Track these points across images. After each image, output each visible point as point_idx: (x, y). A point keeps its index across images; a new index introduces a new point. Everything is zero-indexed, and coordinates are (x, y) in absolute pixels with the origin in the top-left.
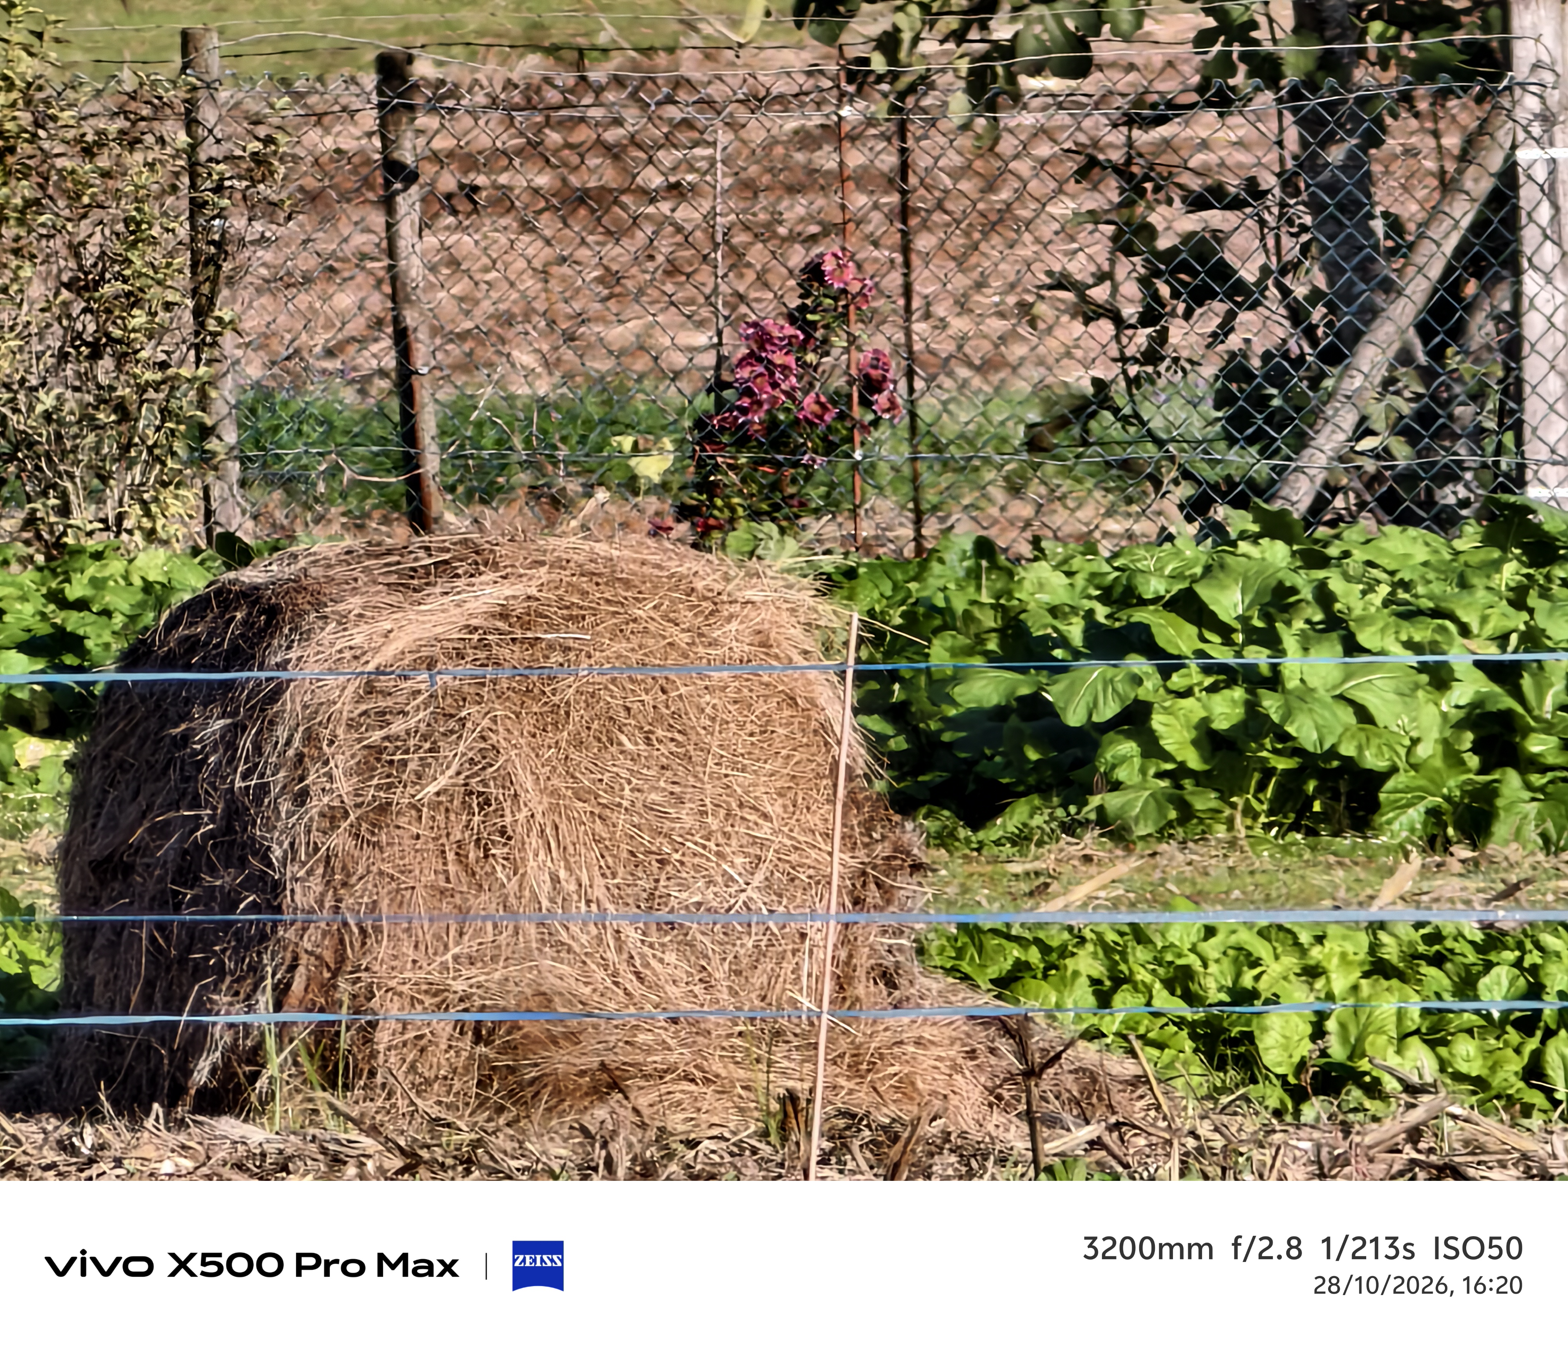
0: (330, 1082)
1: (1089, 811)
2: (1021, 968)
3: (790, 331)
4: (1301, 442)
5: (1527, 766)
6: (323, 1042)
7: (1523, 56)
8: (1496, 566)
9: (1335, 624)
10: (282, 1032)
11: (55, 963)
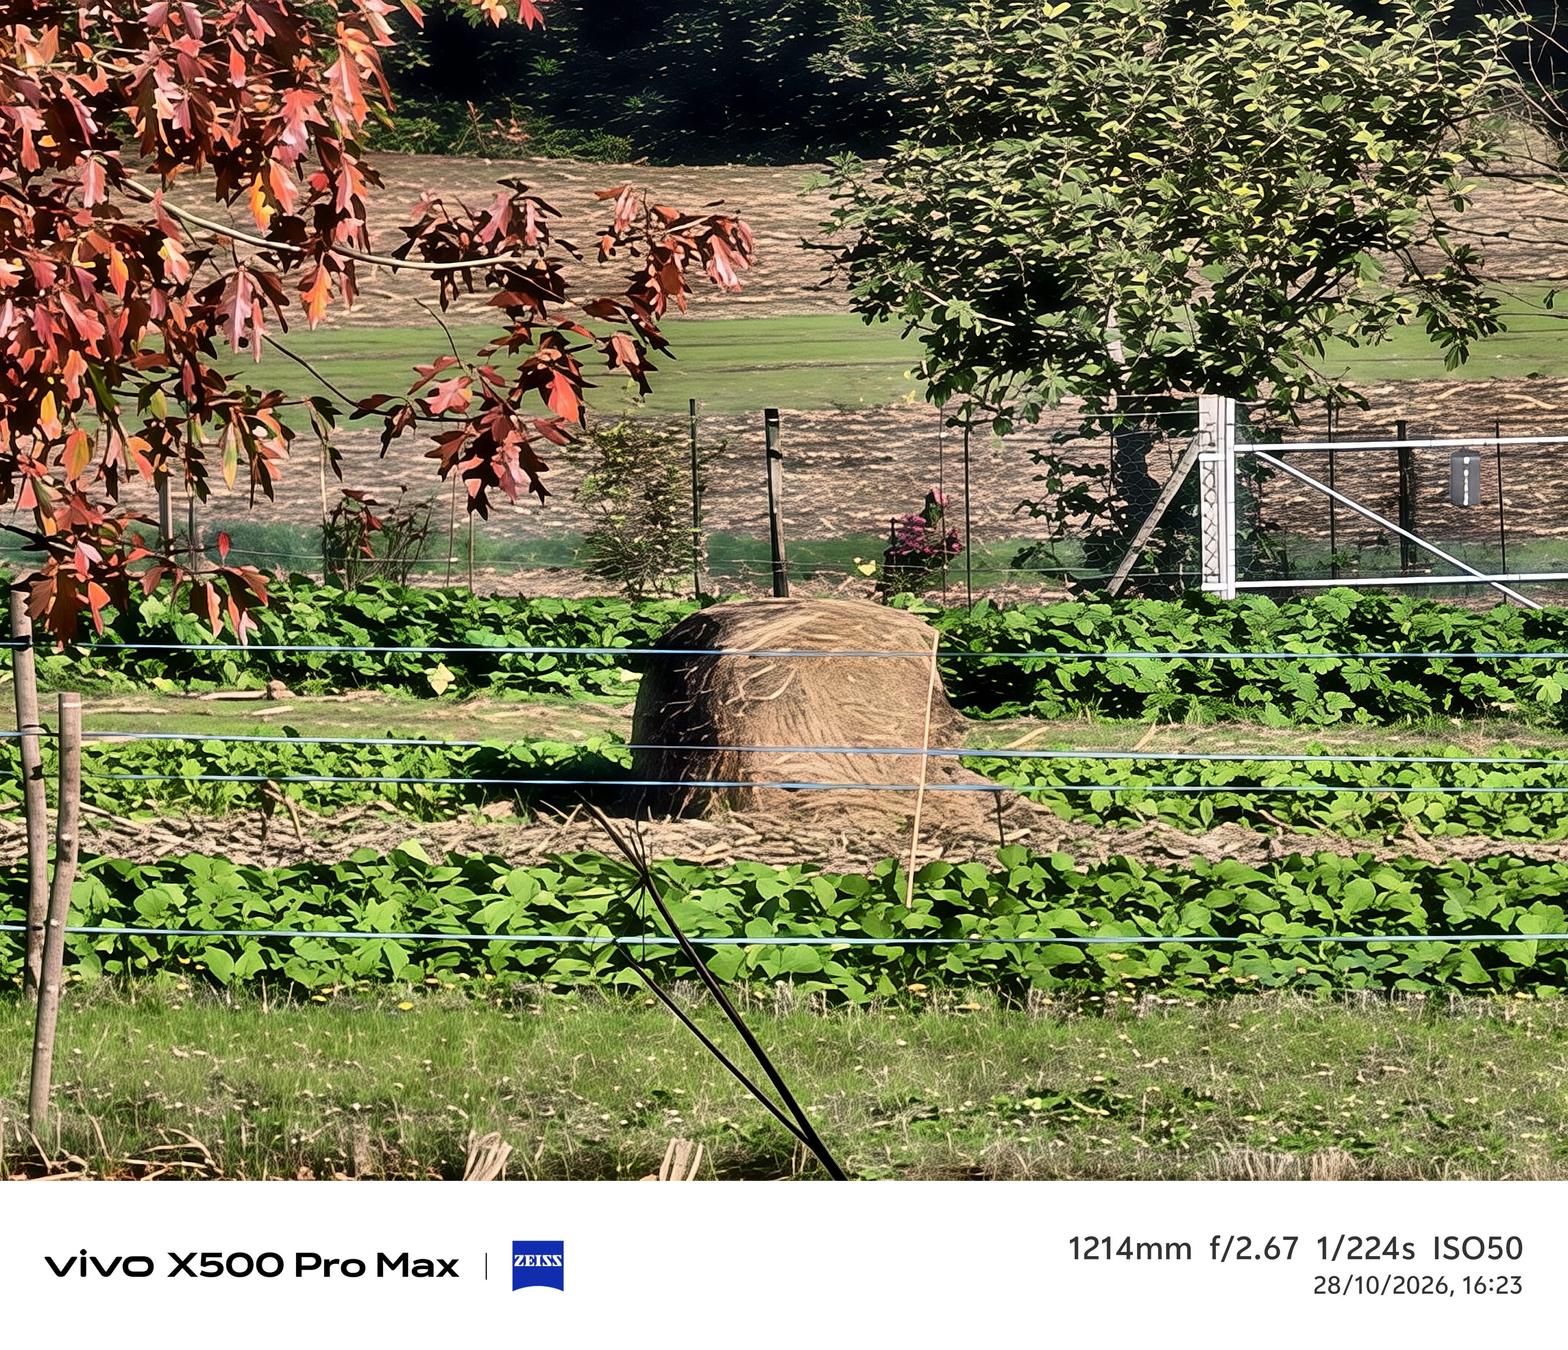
0: (734, 807)
1: (1031, 707)
2: (1001, 769)
3: (921, 519)
4: (1116, 566)
5: (1199, 692)
6: (732, 793)
7: (1203, 420)
8: (1188, 615)
9: (1126, 637)
10: (716, 789)
11: (630, 759)
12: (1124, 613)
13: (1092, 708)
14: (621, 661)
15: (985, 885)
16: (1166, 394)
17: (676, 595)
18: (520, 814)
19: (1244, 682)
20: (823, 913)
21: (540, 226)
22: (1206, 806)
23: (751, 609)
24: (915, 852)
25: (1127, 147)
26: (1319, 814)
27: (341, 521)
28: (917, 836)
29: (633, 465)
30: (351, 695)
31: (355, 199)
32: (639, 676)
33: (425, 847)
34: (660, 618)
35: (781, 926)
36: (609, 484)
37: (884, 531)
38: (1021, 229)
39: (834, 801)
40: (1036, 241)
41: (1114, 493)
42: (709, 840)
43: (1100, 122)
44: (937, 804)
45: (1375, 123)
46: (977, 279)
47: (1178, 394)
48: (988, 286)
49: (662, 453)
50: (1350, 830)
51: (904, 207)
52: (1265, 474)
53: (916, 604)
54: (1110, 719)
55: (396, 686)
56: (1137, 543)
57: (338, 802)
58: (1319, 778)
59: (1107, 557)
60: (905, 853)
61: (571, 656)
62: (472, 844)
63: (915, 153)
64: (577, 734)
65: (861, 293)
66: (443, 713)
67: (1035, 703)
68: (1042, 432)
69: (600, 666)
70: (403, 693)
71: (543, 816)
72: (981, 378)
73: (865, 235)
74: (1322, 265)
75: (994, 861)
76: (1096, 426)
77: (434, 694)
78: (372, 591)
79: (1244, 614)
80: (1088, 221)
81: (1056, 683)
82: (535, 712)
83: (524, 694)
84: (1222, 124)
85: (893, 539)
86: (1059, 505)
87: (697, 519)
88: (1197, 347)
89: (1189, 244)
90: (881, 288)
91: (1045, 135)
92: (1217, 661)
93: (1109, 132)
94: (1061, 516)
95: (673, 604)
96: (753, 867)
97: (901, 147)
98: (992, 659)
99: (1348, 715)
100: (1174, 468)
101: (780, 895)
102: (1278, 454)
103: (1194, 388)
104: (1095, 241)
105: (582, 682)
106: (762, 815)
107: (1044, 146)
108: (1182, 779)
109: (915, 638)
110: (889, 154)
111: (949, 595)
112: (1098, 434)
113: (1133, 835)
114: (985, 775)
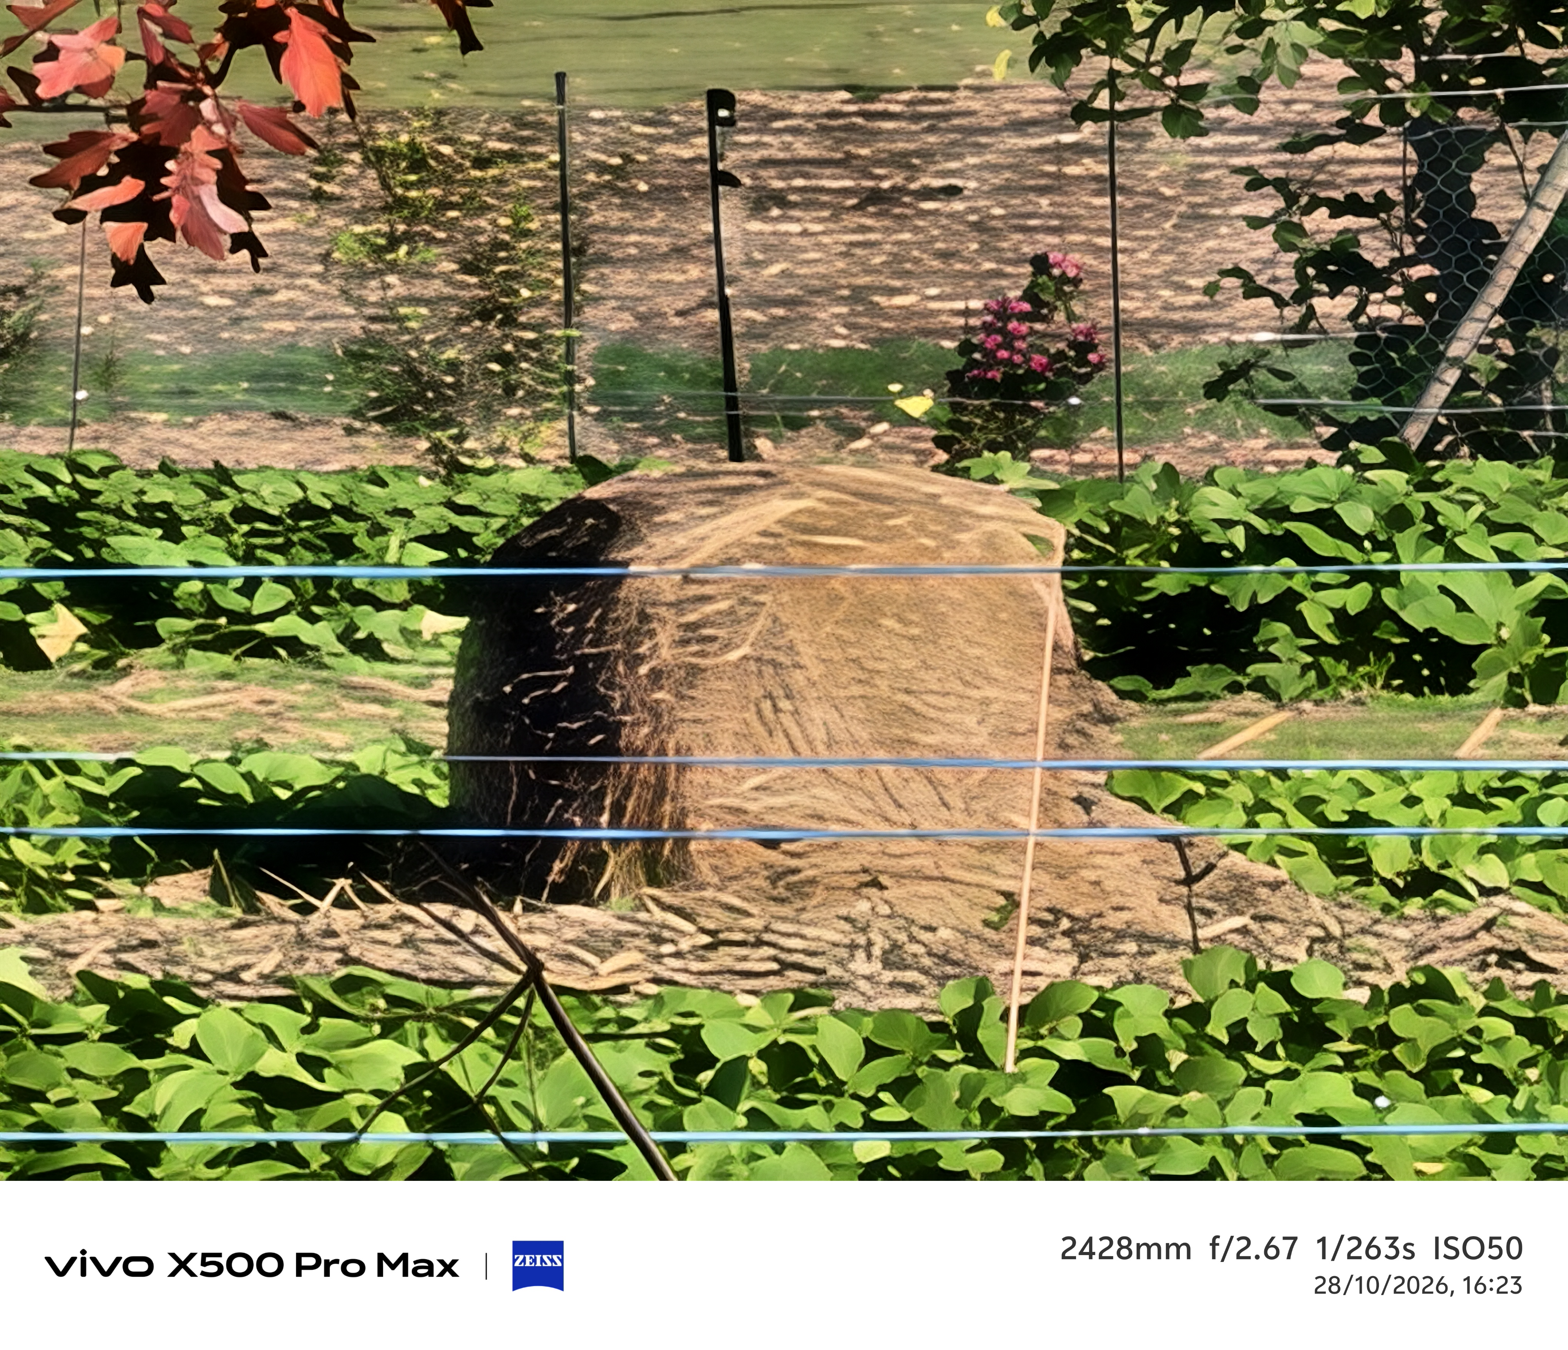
9: (1438, 534)
10: (616, 843)
11: (445, 787)
12: (1433, 487)
14: (422, 594)
15: (1160, 1027)
16: (1513, 52)
17: (529, 459)
18: (223, 898)
20: (837, 1088)
23: (680, 487)
24: (1019, 965)
28: (1024, 930)
29: (443, 205)
32: (461, 622)
33: (35, 966)
34: (507, 508)
35: (752, 1114)
36: (394, 242)
37: (947, 333)
39: (853, 864)
41: (1410, 250)
42: (605, 945)
44: (1062, 870)
47: (1536, 54)
49: (500, 181)
53: (1014, 475)
54: (1408, 697)
56: (1456, 349)
59: (1399, 377)
60: (1003, 965)
61: (323, 583)
62: (126, 957)
64: (336, 739)
66: (63, 700)
67: (1256, 669)
68: (1262, 131)
69: (380, 605)
71: (270, 900)
72: (1140, 25)
75: (1177, 980)
76: (1373, 119)
77: (44, 662)
81: (1301, 628)
82: (246, 699)
83: (225, 661)
85: (965, 348)
86: (1301, 275)
94: (1303, 295)
96: (696, 1000)
100: (1529, 202)
101: (750, 1051)
105: (346, 637)
106: (709, 893)
108: (1554, 813)
111: (1081, 458)
112: (1378, 132)
113: (1459, 926)
114: (1158, 810)
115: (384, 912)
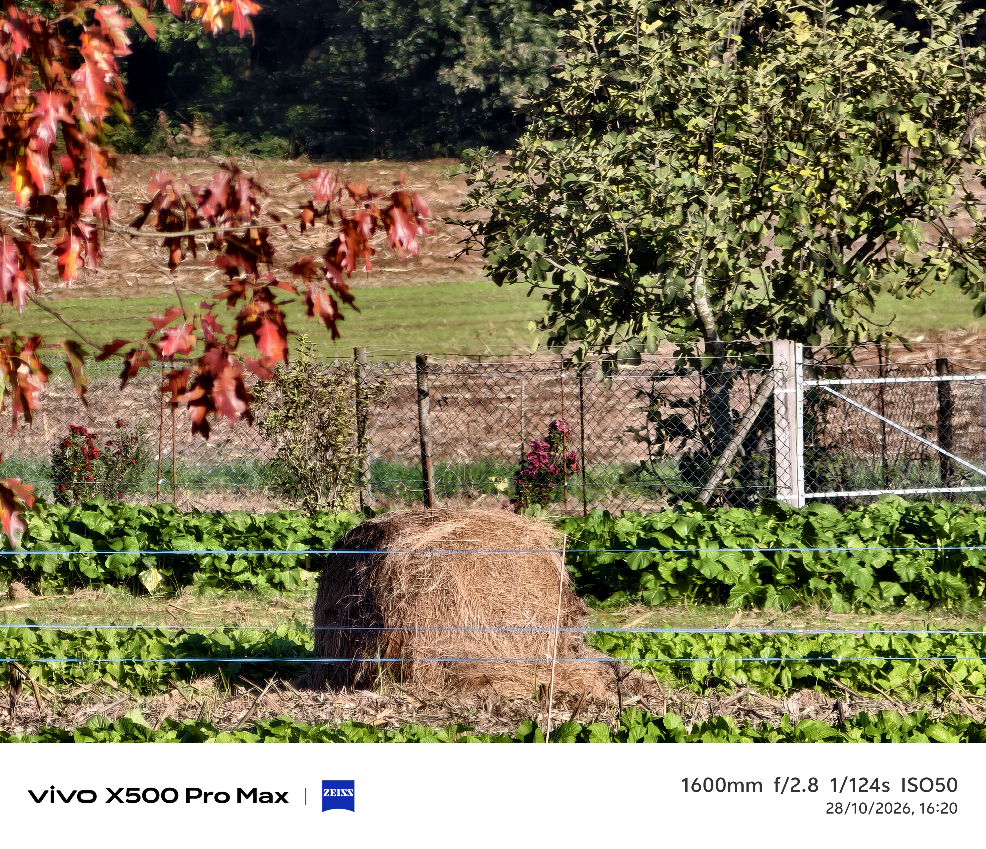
0: (398, 680)
1: (638, 597)
2: (617, 646)
3: (545, 444)
4: (706, 481)
5: (776, 583)
6: (396, 668)
7: (777, 360)
8: (767, 521)
9: (716, 538)
10: (384, 664)
11: (313, 642)
12: (712, 519)
13: (689, 597)
14: (300, 564)
16: (744, 339)
18: (222, 688)
19: (812, 574)
21: (252, 201)
22: (787, 676)
24: (550, 716)
25: (710, 138)
26: (880, 681)
27: (68, 453)
30: (78, 593)
31: (99, 180)
32: (316, 575)
33: (147, 717)
34: (333, 528)
38: (623, 206)
39: (479, 674)
40: (635, 216)
41: (703, 421)
42: (380, 707)
43: (687, 118)
44: (565, 676)
45: (916, 115)
46: (587, 248)
47: (754, 340)
48: (598, 253)
50: (906, 695)
51: (528, 190)
52: (826, 405)
53: (542, 515)
54: (703, 606)
55: (116, 586)
56: (721, 463)
57: (72, 681)
58: (879, 652)
59: (698, 473)
62: (184, 713)
63: (536, 144)
64: (267, 623)
65: (492, 261)
66: (154, 607)
67: (641, 593)
69: (284, 568)
70: (122, 591)
71: (242, 689)
72: (591, 329)
73: (495, 213)
74: (872, 233)
76: (687, 367)
77: (146, 592)
78: (94, 508)
79: (812, 519)
80: (678, 199)
81: (658, 577)
82: (230, 607)
83: (220, 592)
84: (788, 118)
85: (523, 462)
86: (659, 432)
87: (361, 446)
88: (771, 301)
89: (762, 217)
90: (510, 257)
91: (643, 129)
92: (791, 558)
93: (696, 126)
94: (659, 440)
95: (343, 516)
97: (524, 141)
98: (606, 558)
99: (899, 601)
100: (752, 401)
102: (839, 388)
103: (768, 333)
104: (685, 214)
105: (270, 580)
106: (421, 686)
107: (642, 138)
108: (766, 654)
109: (545, 541)
110: (515, 146)
113: (728, 700)
114: (604, 650)
115: (289, 694)
